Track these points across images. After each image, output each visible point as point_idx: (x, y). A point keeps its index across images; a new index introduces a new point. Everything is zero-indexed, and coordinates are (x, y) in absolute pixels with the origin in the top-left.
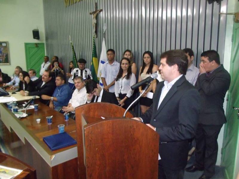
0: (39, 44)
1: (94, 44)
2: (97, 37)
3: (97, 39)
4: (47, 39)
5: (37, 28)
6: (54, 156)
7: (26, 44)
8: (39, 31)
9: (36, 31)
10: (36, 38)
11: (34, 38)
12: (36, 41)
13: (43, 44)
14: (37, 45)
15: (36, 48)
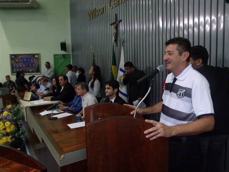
0: (66, 55)
1: (114, 53)
2: (117, 46)
3: (117, 47)
4: (73, 50)
5: (65, 40)
6: (63, 156)
7: (55, 56)
8: (67, 43)
9: (63, 43)
10: (64, 49)
11: (62, 50)
12: (63, 52)
13: (70, 55)
14: (64, 56)
15: (63, 59)
